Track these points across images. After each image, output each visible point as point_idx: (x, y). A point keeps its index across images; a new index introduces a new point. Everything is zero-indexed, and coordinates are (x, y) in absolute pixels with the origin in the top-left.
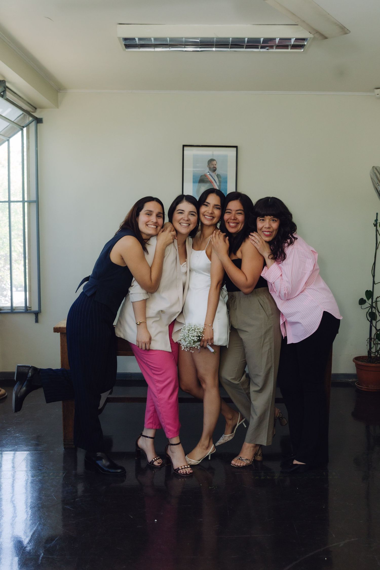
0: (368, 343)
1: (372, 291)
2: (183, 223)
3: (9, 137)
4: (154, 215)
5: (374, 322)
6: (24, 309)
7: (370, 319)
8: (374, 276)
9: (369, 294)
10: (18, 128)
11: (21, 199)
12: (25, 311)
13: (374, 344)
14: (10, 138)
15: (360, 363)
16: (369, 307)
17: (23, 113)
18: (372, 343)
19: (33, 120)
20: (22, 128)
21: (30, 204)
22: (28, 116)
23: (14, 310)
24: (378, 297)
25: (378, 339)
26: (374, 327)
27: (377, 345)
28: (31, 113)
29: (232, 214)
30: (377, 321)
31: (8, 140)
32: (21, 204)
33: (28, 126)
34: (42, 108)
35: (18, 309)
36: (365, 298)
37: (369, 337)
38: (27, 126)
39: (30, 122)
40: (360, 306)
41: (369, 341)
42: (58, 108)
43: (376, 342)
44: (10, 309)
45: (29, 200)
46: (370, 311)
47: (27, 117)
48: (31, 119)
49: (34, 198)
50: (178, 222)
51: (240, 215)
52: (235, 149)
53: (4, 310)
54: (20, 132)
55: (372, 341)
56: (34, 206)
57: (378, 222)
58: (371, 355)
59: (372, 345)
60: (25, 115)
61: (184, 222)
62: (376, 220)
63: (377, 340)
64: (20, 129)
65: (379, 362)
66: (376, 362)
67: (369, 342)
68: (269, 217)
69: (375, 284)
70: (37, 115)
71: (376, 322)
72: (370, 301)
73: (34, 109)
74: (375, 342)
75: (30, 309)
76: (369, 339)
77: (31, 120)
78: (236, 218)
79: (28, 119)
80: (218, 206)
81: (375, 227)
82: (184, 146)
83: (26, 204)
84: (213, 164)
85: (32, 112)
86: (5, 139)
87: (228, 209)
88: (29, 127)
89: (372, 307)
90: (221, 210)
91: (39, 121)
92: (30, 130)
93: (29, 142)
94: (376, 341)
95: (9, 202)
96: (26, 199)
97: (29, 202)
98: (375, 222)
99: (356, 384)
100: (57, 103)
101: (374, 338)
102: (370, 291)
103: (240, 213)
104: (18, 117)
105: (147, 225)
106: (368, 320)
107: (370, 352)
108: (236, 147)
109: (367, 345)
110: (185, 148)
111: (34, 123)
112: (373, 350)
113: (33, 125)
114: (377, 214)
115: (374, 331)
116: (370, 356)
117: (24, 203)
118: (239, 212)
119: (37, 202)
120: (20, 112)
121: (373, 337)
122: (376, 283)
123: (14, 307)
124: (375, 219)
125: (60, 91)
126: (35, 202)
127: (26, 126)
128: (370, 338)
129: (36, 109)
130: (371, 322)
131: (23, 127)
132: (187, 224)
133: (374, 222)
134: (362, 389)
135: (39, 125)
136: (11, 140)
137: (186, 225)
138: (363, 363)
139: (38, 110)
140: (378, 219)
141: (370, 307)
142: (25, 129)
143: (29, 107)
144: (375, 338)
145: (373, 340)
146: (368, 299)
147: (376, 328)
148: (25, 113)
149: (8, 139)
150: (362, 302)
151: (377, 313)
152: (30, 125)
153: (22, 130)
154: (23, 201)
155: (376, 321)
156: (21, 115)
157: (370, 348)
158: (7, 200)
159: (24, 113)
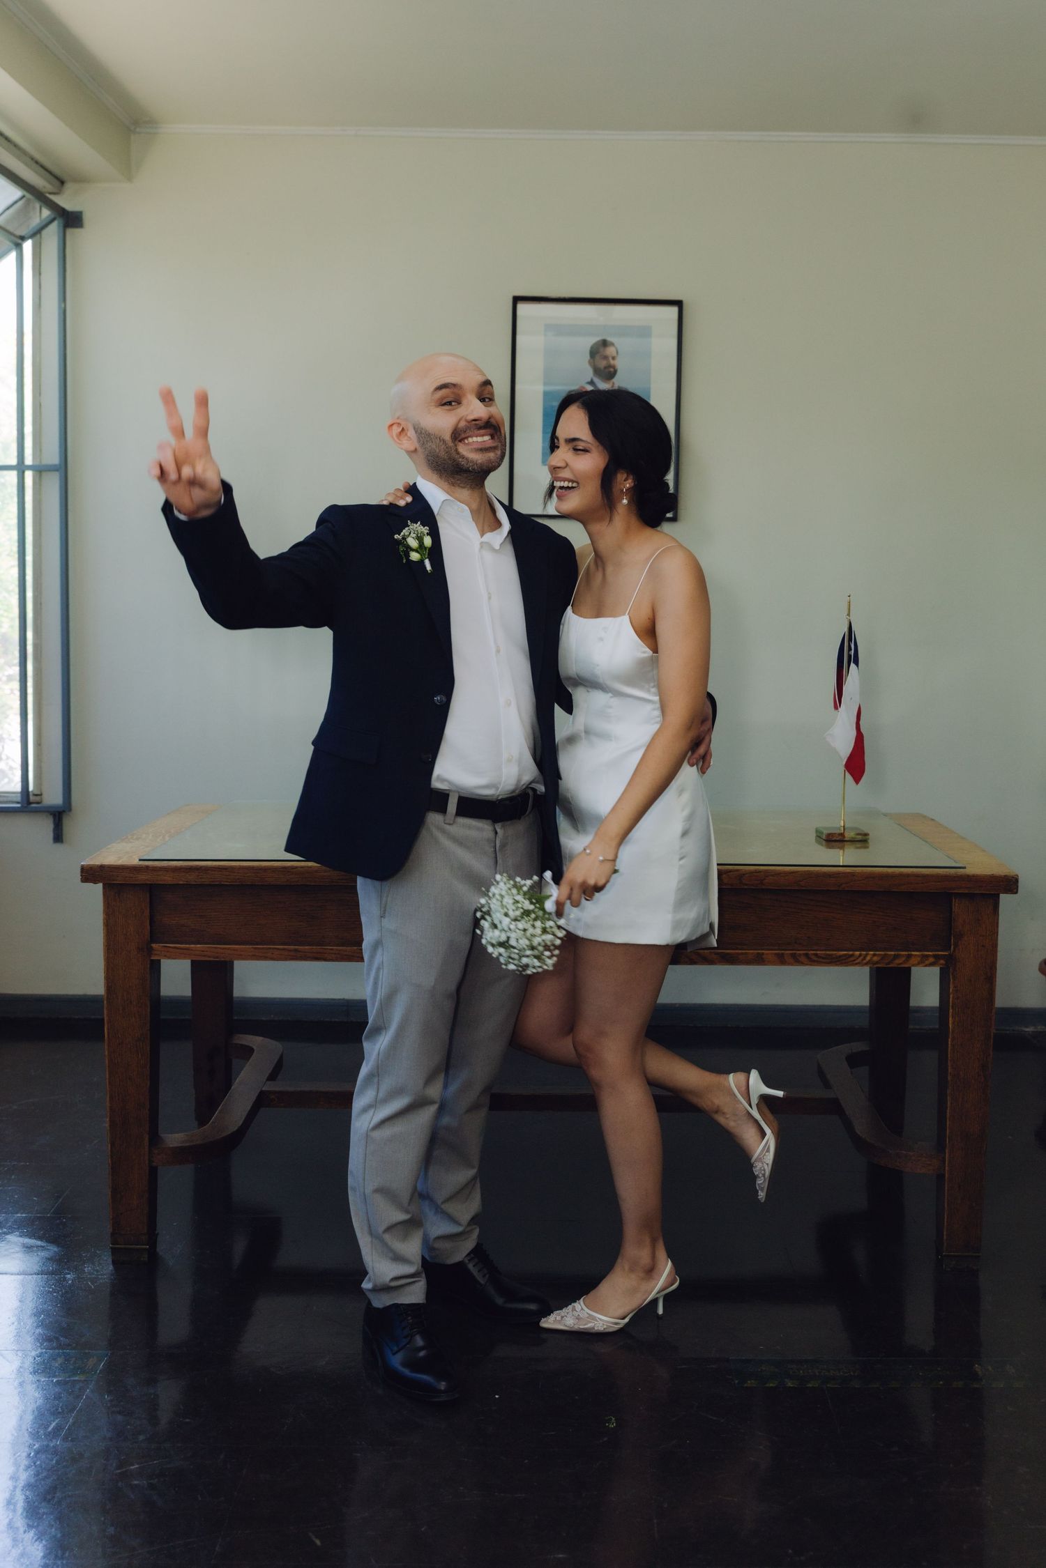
6: (19, 799)
10: (8, 244)
11: (14, 462)
12: (23, 807)
17: (24, 197)
19: (53, 216)
20: (20, 241)
21: (40, 476)
22: (37, 205)
28: (48, 195)
32: (12, 476)
33: (38, 236)
34: (82, 179)
38: (36, 234)
39: (44, 223)
42: (130, 178)
45: (37, 463)
47: (34, 208)
48: (46, 213)
49: (53, 457)
52: (675, 309)
54: (13, 255)
56: (53, 482)
60: (29, 200)
64: (12, 245)
70: (66, 201)
73: (58, 183)
75: (37, 799)
77: (47, 217)
79: (38, 214)
82: (516, 300)
83: (29, 475)
84: (605, 357)
85: (50, 193)
88: (41, 237)
91: (71, 220)
92: (43, 247)
93: (40, 288)
96: (29, 460)
97: (40, 470)
100: (128, 166)
104: (8, 208)
108: (678, 303)
111: (54, 227)
113: (52, 235)
117: (23, 472)
119: (63, 468)
120: (14, 193)
125: (138, 130)
126: (57, 470)
127: (32, 236)
129: (62, 183)
131: (23, 238)
135: (69, 231)
139: (69, 187)
142: (28, 246)
143: (41, 176)
148: (28, 195)
152: (44, 232)
153: (18, 246)
154: (20, 468)
156: (16, 202)
159: (25, 193)
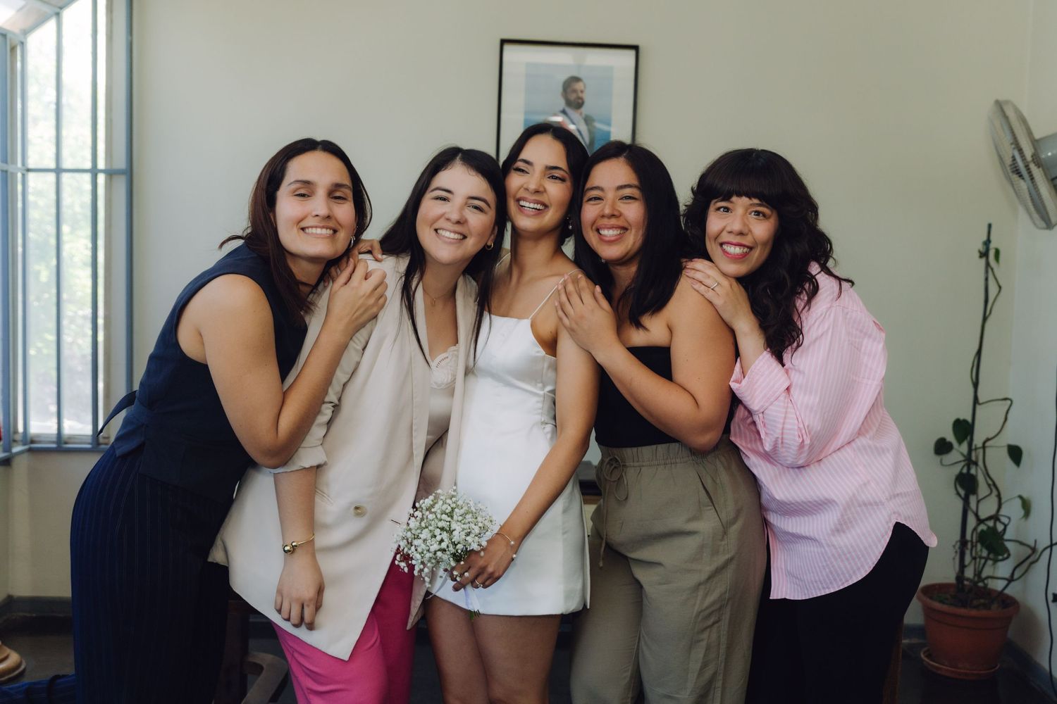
0: (956, 552)
1: (969, 419)
2: (443, 229)
3: (59, 5)
4: (321, 193)
5: (973, 499)
6: (90, 441)
7: (962, 492)
8: (976, 385)
9: (964, 429)
11: (88, 165)
12: (93, 448)
13: (974, 558)
14: (61, 8)
15: (937, 605)
16: (960, 462)
18: (968, 553)
21: (111, 178)
23: (66, 443)
24: (988, 440)
25: (983, 545)
26: (973, 512)
27: (978, 560)
29: (604, 202)
30: (980, 497)
31: (58, 15)
32: (88, 177)
35: (76, 441)
36: (950, 437)
37: (957, 537)
40: (938, 458)
41: (960, 548)
43: (976, 552)
44: (55, 439)
45: (108, 168)
46: (965, 471)
49: (121, 163)
50: (431, 227)
51: (629, 203)
52: (632, 53)
53: (40, 442)
55: (967, 549)
56: (121, 185)
57: (993, 246)
58: (962, 583)
59: (968, 559)
61: (448, 225)
62: (987, 243)
63: (979, 546)
65: (982, 601)
66: (975, 602)
67: (958, 551)
68: (745, 200)
69: (980, 404)
71: (978, 502)
72: (964, 448)
74: (974, 554)
75: (106, 441)
76: (959, 544)
78: (619, 211)
80: (557, 171)
81: (983, 260)
82: (504, 42)
83: (101, 178)
84: (575, 91)
86: (46, 9)
87: (592, 189)
89: (969, 461)
90: (568, 183)
94: (976, 549)
95: (58, 171)
96: (101, 165)
97: (110, 174)
98: (985, 247)
99: (922, 656)
101: (972, 541)
102: (965, 421)
103: (630, 198)
105: (303, 229)
106: (958, 494)
107: (960, 577)
108: (636, 48)
109: (954, 559)
110: (507, 48)
112: (969, 573)
114: (990, 226)
115: (972, 521)
116: (960, 586)
117: (96, 175)
118: (627, 192)
119: (129, 173)
121: (968, 537)
122: (981, 401)
123: (66, 437)
124: (985, 238)
126: (124, 174)
128: (963, 542)
130: (966, 501)
132: (455, 232)
133: (980, 247)
134: (939, 672)
136: (67, 14)
137: (452, 236)
138: (944, 608)
140: (992, 238)
141: (963, 464)
144: (974, 540)
145: (969, 545)
146: (960, 442)
147: (976, 515)
149: (58, 10)
150: (942, 447)
151: (981, 478)
154: (94, 172)
155: (977, 496)
157: (962, 566)
158: (52, 165)
